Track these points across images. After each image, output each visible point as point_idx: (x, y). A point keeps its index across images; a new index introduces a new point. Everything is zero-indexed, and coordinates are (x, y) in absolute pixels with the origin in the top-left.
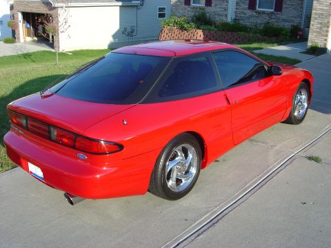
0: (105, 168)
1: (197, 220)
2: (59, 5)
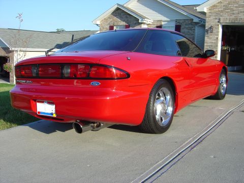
0: (114, 90)
1: (185, 141)
2: (16, 49)
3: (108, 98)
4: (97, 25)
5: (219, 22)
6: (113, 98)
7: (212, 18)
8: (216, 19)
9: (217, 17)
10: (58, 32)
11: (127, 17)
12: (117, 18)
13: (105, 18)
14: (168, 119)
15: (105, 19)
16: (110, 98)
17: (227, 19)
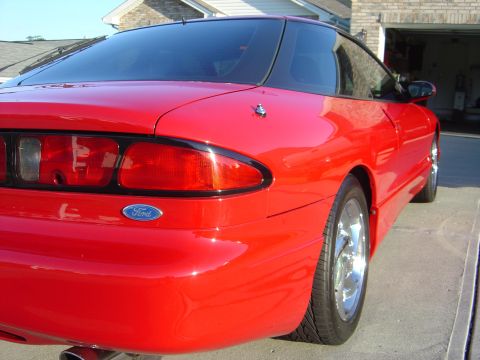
0: (214, 240)
3: (194, 273)
4: (113, 25)
5: (379, 21)
6: (212, 268)
7: (364, 13)
8: (373, 14)
9: (374, 11)
10: (30, 42)
11: (177, 10)
12: (157, 10)
13: (130, 9)
14: (356, 293)
15: (129, 13)
16: (203, 271)
17: (396, 14)
